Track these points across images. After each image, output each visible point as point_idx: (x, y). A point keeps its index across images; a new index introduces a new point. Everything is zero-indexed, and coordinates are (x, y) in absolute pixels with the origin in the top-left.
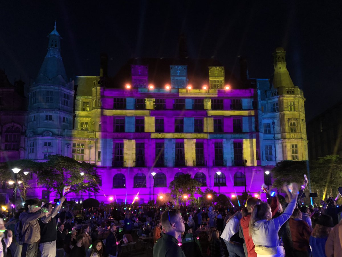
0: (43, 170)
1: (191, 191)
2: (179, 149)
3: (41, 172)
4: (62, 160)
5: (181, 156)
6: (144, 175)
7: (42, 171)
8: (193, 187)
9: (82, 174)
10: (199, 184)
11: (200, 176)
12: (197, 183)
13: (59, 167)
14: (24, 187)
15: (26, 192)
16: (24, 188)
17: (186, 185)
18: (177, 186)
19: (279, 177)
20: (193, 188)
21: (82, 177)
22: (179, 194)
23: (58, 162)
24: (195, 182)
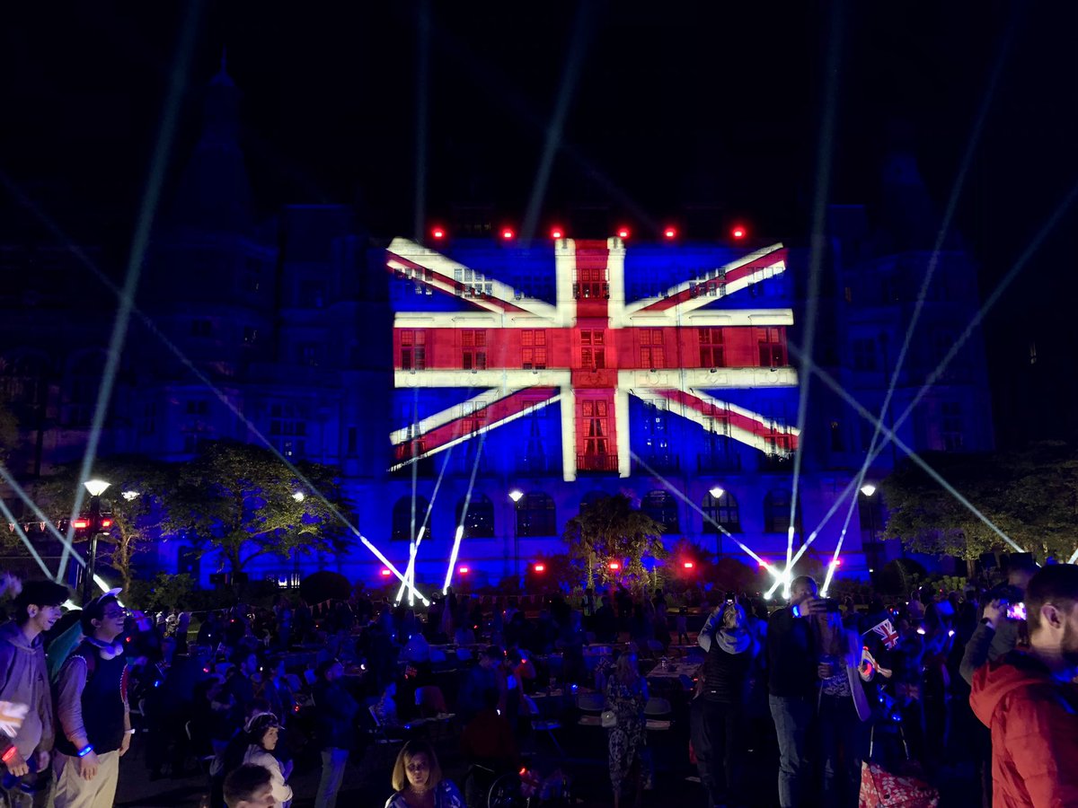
0: (180, 485)
1: (631, 547)
2: (592, 420)
3: (176, 491)
4: (237, 455)
5: (598, 440)
6: (486, 501)
7: (177, 487)
8: (638, 537)
9: (299, 497)
10: (654, 527)
11: (658, 501)
12: (651, 523)
13: (229, 476)
14: (124, 538)
15: (128, 554)
16: (121, 540)
17: (614, 530)
18: (587, 534)
19: (905, 504)
20: (637, 540)
21: (299, 505)
22: (594, 558)
23: (224, 461)
24: (643, 521)
